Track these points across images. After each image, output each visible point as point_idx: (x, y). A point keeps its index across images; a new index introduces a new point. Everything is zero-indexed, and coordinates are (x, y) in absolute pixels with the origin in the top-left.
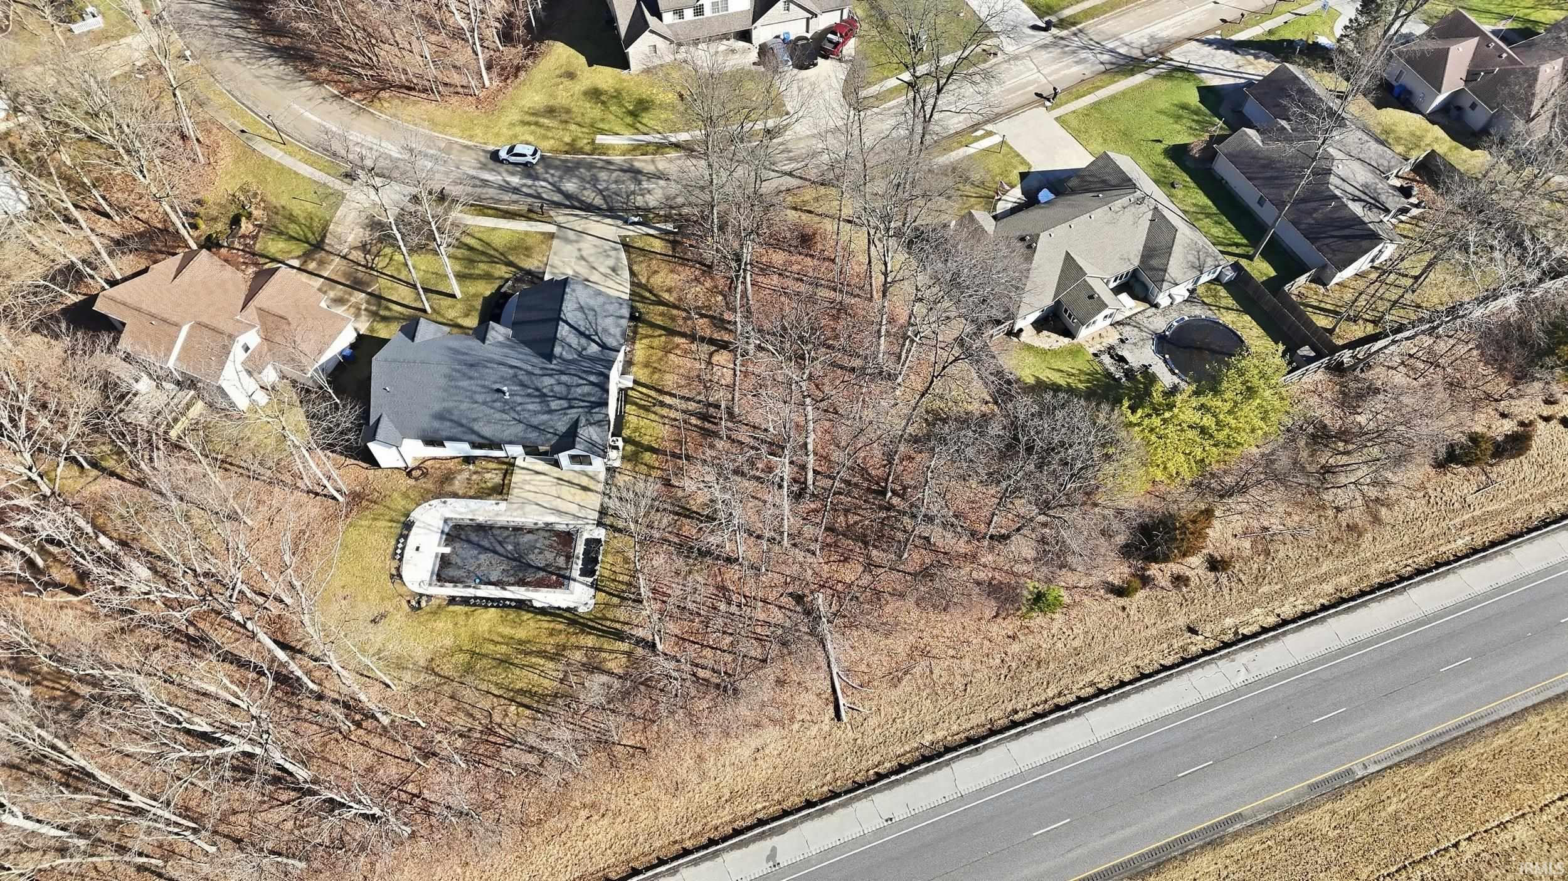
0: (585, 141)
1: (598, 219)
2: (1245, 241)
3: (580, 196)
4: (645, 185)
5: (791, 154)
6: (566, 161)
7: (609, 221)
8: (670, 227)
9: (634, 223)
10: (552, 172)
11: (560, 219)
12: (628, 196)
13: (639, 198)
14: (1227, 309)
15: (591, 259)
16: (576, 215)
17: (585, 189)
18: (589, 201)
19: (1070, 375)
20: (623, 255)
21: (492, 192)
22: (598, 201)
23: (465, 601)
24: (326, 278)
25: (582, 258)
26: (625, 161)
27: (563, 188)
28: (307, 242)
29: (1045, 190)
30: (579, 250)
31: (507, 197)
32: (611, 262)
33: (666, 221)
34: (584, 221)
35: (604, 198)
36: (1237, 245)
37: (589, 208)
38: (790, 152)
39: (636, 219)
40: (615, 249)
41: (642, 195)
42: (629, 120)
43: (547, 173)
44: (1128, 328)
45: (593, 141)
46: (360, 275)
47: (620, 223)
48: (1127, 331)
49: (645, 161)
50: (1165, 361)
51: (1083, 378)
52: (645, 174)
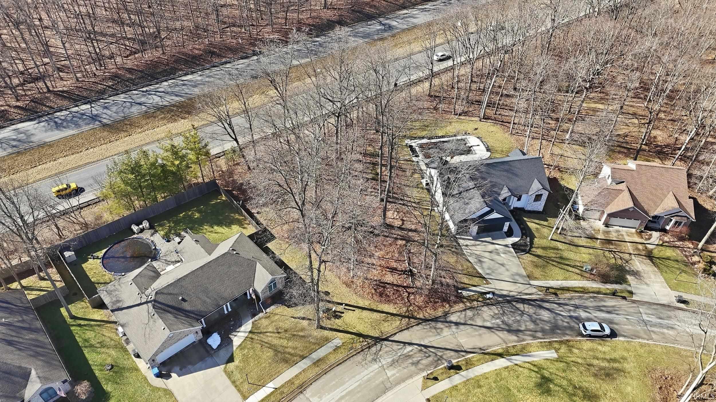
0: (562, 351)
1: (512, 294)
2: (72, 328)
3: (535, 309)
5: (410, 361)
6: (565, 334)
7: (505, 293)
8: (465, 293)
9: (489, 293)
10: (565, 324)
11: (534, 290)
12: (504, 312)
13: (497, 312)
14: (104, 283)
15: (497, 265)
16: (527, 294)
17: (534, 313)
18: (525, 305)
19: (211, 232)
20: (480, 271)
21: (589, 303)
22: (520, 306)
23: (450, 136)
24: (626, 242)
25: (503, 265)
26: (524, 340)
27: (549, 313)
28: (657, 258)
29: (215, 347)
30: (507, 270)
31: (577, 302)
32: (485, 265)
33: (469, 296)
34: (519, 290)
35: (518, 309)
36: (80, 325)
37: (523, 301)
38: (412, 363)
39: (488, 296)
40: (487, 274)
41: (496, 314)
42: (546, 374)
43: (568, 323)
44: (173, 260)
45: (557, 350)
46: (611, 247)
47: (497, 292)
48: (174, 257)
50: (155, 246)
51: (205, 231)
52: (503, 330)
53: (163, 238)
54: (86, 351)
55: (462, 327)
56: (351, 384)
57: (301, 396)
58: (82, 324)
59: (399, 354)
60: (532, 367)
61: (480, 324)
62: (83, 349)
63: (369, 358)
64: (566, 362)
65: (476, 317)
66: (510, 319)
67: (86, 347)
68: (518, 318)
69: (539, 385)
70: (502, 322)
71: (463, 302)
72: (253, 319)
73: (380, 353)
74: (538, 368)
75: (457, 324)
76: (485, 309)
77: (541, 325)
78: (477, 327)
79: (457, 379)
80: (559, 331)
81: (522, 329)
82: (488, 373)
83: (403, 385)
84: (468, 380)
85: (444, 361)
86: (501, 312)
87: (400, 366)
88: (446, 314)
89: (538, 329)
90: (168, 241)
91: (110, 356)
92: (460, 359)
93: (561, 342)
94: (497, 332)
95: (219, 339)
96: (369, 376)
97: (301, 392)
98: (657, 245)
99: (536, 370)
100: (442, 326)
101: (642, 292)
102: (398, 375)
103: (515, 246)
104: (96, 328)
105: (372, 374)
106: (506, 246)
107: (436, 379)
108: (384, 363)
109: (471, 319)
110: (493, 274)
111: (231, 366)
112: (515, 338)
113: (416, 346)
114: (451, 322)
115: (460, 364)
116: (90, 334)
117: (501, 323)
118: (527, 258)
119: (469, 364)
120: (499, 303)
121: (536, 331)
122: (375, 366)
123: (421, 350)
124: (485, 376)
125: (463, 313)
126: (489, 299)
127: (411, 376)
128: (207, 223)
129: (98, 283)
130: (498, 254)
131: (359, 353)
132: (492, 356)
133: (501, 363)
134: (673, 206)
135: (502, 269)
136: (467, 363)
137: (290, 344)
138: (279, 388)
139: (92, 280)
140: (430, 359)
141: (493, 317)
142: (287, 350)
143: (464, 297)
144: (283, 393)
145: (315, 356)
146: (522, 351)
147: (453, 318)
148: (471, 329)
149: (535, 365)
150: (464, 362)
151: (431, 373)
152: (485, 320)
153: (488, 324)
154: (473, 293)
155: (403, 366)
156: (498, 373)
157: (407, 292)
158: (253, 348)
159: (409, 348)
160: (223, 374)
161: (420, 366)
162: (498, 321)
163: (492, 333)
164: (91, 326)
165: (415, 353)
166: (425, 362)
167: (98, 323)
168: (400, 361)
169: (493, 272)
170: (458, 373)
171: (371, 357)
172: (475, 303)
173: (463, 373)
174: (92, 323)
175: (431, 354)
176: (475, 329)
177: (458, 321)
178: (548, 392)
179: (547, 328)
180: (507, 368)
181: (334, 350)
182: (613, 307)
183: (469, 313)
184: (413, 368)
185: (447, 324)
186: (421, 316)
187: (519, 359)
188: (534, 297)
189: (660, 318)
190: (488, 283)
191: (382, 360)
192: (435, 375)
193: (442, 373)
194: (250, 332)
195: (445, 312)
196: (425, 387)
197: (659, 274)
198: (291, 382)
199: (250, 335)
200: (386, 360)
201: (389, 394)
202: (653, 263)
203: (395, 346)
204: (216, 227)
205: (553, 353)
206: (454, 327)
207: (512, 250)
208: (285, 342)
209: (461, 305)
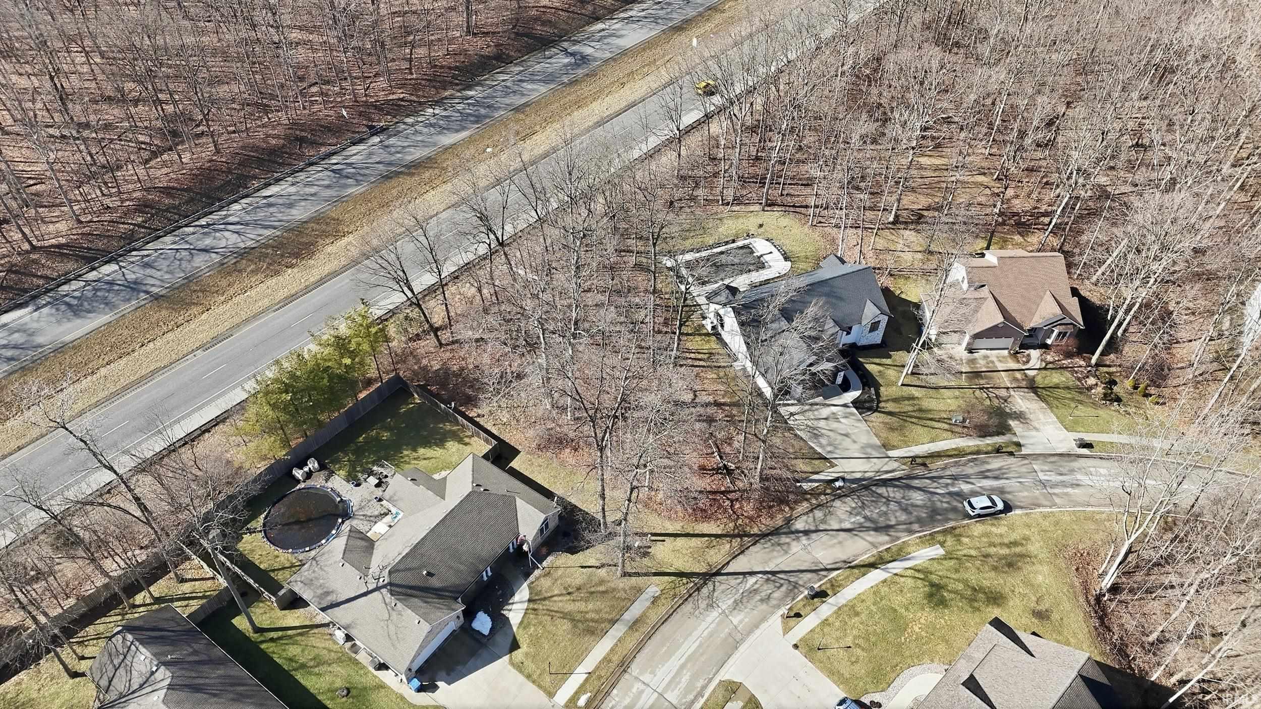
0: (949, 543)
1: (867, 475)
2: (263, 646)
3: (901, 491)
4: (859, 519)
5: (758, 597)
6: (947, 520)
7: (858, 476)
8: (806, 486)
9: (837, 480)
10: (945, 505)
11: (895, 465)
12: (863, 503)
13: (854, 505)
14: (283, 568)
15: (840, 437)
16: (887, 472)
17: (903, 498)
18: (889, 489)
19: (418, 458)
20: (819, 450)
21: (969, 470)
22: (882, 490)
23: (727, 243)
24: (999, 371)
25: (846, 435)
26: (898, 538)
27: (922, 493)
28: (1043, 388)
29: (486, 632)
30: (855, 442)
31: (953, 471)
32: (823, 440)
33: (812, 490)
34: (876, 468)
35: (880, 495)
37: (885, 483)
38: (762, 600)
39: (837, 484)
40: (829, 452)
41: (854, 508)
42: (934, 578)
43: (948, 503)
44: (376, 513)
45: (942, 544)
46: (982, 382)
47: (848, 477)
48: (376, 509)
49: (882, 544)
50: (339, 496)
51: (406, 459)
52: (868, 529)
53: (348, 481)
54: (299, 676)
55: (814, 536)
56: (689, 647)
57: (626, 676)
58: (275, 636)
59: (741, 591)
60: (917, 575)
61: (836, 527)
62: (293, 673)
63: (703, 604)
64: (957, 559)
65: (828, 517)
66: (873, 512)
67: (295, 670)
68: (884, 508)
69: (930, 596)
70: (864, 517)
71: (807, 500)
72: (528, 581)
73: (716, 594)
74: (923, 573)
75: (806, 533)
76: (837, 503)
77: (915, 513)
78: (834, 533)
79: (826, 609)
80: (939, 517)
81: (893, 523)
82: (863, 594)
83: (758, 632)
84: (839, 609)
85: (802, 589)
86: (860, 504)
87: (746, 608)
88: (788, 521)
89: (913, 519)
90: (358, 485)
91: (337, 676)
92: (822, 582)
93: (945, 532)
94: (861, 534)
95: (488, 619)
96: (709, 629)
97: (625, 671)
98: (1039, 369)
99: (922, 576)
100: (788, 540)
101: (1032, 441)
102: (747, 620)
103: (857, 403)
104: (299, 638)
105: (713, 626)
106: (845, 406)
107: (798, 615)
108: (724, 608)
109: (823, 521)
110: (837, 451)
111: (518, 655)
112: (887, 538)
113: (760, 575)
114: (798, 532)
115: (823, 588)
116: (293, 651)
117: (862, 520)
118: (876, 418)
119: (836, 586)
120: (853, 491)
121: (911, 523)
122: (714, 614)
123: (768, 580)
124: (860, 599)
125: (811, 515)
126: (840, 488)
127: (764, 619)
128: (407, 445)
129: (274, 571)
130: (837, 419)
131: (686, 600)
132: (862, 570)
133: (876, 576)
134: (1054, 311)
135: (847, 442)
136: (832, 585)
137: (590, 606)
138: (594, 672)
139: (262, 567)
140: (783, 589)
141: (851, 513)
142: (588, 616)
143: (806, 493)
144: (600, 677)
145: (629, 616)
146: (899, 555)
147: (799, 525)
148: (828, 537)
149: (919, 571)
150: (828, 585)
151: (790, 609)
152: (841, 521)
153: (847, 525)
154: (817, 484)
155: (749, 606)
156: (875, 590)
157: (728, 499)
158: (540, 623)
159: (751, 580)
160: (510, 667)
161: (774, 602)
162: (858, 518)
163: (856, 538)
164: (290, 637)
165: (762, 585)
166: (777, 595)
167: (299, 631)
168: (745, 600)
169: (836, 448)
170: (824, 602)
171: (705, 602)
172: (823, 497)
173: (831, 600)
174: (290, 632)
175: (782, 581)
176: (832, 536)
177: (807, 528)
178: (942, 603)
179: (924, 515)
180: (885, 581)
181: (653, 603)
182: (1000, 469)
183: (819, 514)
184: (764, 607)
185: (793, 536)
186: (755, 530)
187: (897, 567)
188: (897, 474)
189: (1061, 475)
190: (833, 466)
191: (720, 604)
192: (795, 611)
193: (804, 606)
194: (530, 601)
195: (786, 518)
196: (787, 630)
197: (1049, 411)
198: (606, 660)
199: (531, 606)
200: (726, 603)
201: (742, 649)
202: (1038, 396)
203: (733, 581)
204: (421, 451)
205: (937, 549)
206: (804, 540)
207: (854, 410)
208: (581, 606)
209: (805, 504)
